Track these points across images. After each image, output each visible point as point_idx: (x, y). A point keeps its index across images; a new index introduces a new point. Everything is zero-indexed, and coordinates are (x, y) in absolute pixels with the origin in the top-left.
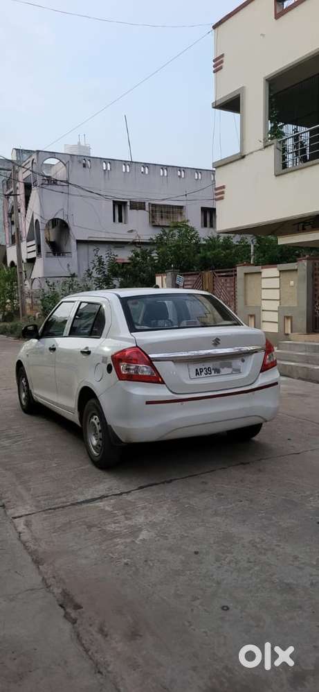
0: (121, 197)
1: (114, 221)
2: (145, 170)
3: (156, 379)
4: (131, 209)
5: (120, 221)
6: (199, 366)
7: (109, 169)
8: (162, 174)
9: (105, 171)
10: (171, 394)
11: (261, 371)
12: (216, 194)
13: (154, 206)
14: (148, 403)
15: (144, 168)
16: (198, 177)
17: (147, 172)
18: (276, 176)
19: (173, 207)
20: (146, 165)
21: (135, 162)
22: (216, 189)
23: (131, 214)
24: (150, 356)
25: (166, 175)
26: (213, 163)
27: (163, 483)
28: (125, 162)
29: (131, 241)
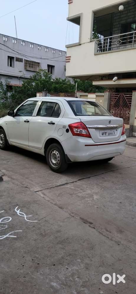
0: (11, 55)
1: (8, 66)
2: (23, 44)
3: (89, 136)
4: (16, 61)
5: (11, 66)
6: (103, 131)
7: (6, 40)
8: (31, 47)
9: (4, 41)
10: (94, 142)
11: (122, 135)
12: (66, 60)
13: (27, 61)
14: (86, 145)
15: (23, 42)
16: (47, 50)
17: (24, 45)
18: (95, 55)
19: (35, 62)
20: (24, 41)
21: (19, 39)
22: (67, 57)
23: (16, 63)
24: (87, 126)
25: (32, 47)
26: (66, 46)
27: (87, 178)
28: (14, 38)
29: (20, 76)
